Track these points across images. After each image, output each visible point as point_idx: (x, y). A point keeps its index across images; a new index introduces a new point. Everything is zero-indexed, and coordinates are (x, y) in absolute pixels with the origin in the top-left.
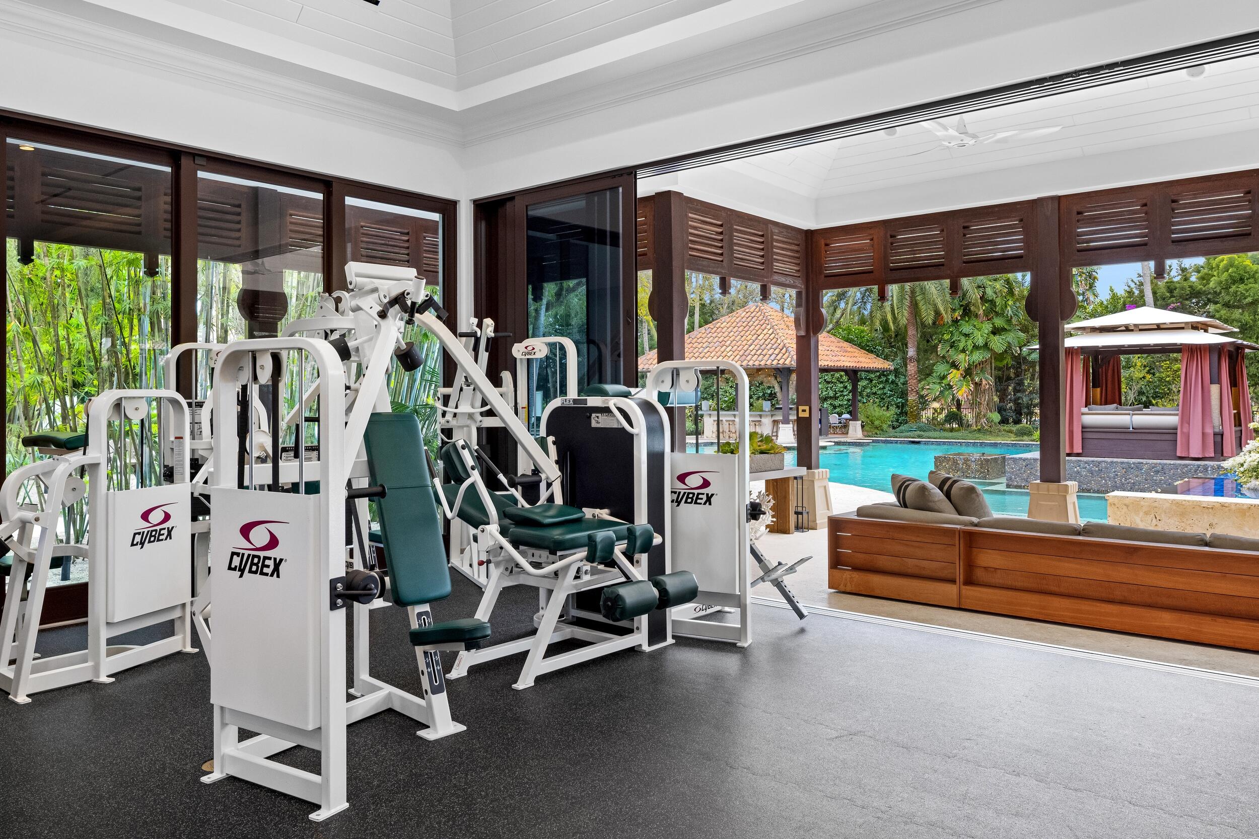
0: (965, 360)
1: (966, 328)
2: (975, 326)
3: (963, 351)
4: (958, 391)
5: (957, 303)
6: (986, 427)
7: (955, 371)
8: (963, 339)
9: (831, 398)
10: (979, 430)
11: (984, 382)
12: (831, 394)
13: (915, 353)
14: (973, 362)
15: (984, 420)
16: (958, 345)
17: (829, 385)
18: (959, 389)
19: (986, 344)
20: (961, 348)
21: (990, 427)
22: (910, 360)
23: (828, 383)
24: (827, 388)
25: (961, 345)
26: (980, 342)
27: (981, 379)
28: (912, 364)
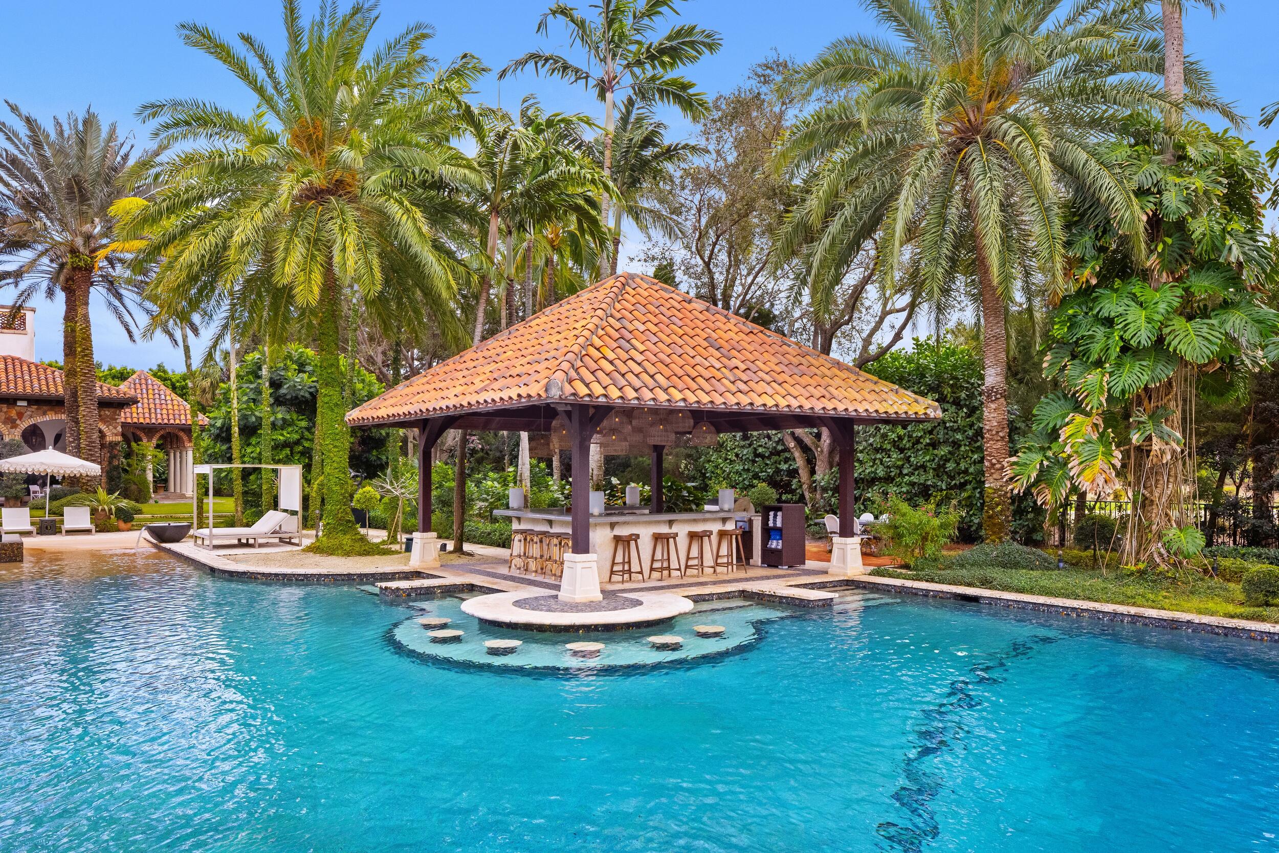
0: (1101, 387)
1: (1110, 305)
2: (1134, 297)
3: (1099, 363)
4: (1083, 470)
5: (1089, 244)
6: (1163, 567)
7: (1079, 418)
8: (1100, 332)
9: (880, 479)
10: (1142, 573)
11: (1157, 445)
12: (881, 472)
13: (999, 379)
14: (1123, 392)
15: (1156, 547)
16: (1088, 350)
17: (879, 456)
18: (1085, 465)
19: (1160, 340)
20: (1094, 357)
21: (1174, 565)
22: (989, 396)
23: (877, 450)
24: (875, 460)
25: (1096, 350)
26: (1143, 336)
27: (1149, 438)
28: (993, 406)
